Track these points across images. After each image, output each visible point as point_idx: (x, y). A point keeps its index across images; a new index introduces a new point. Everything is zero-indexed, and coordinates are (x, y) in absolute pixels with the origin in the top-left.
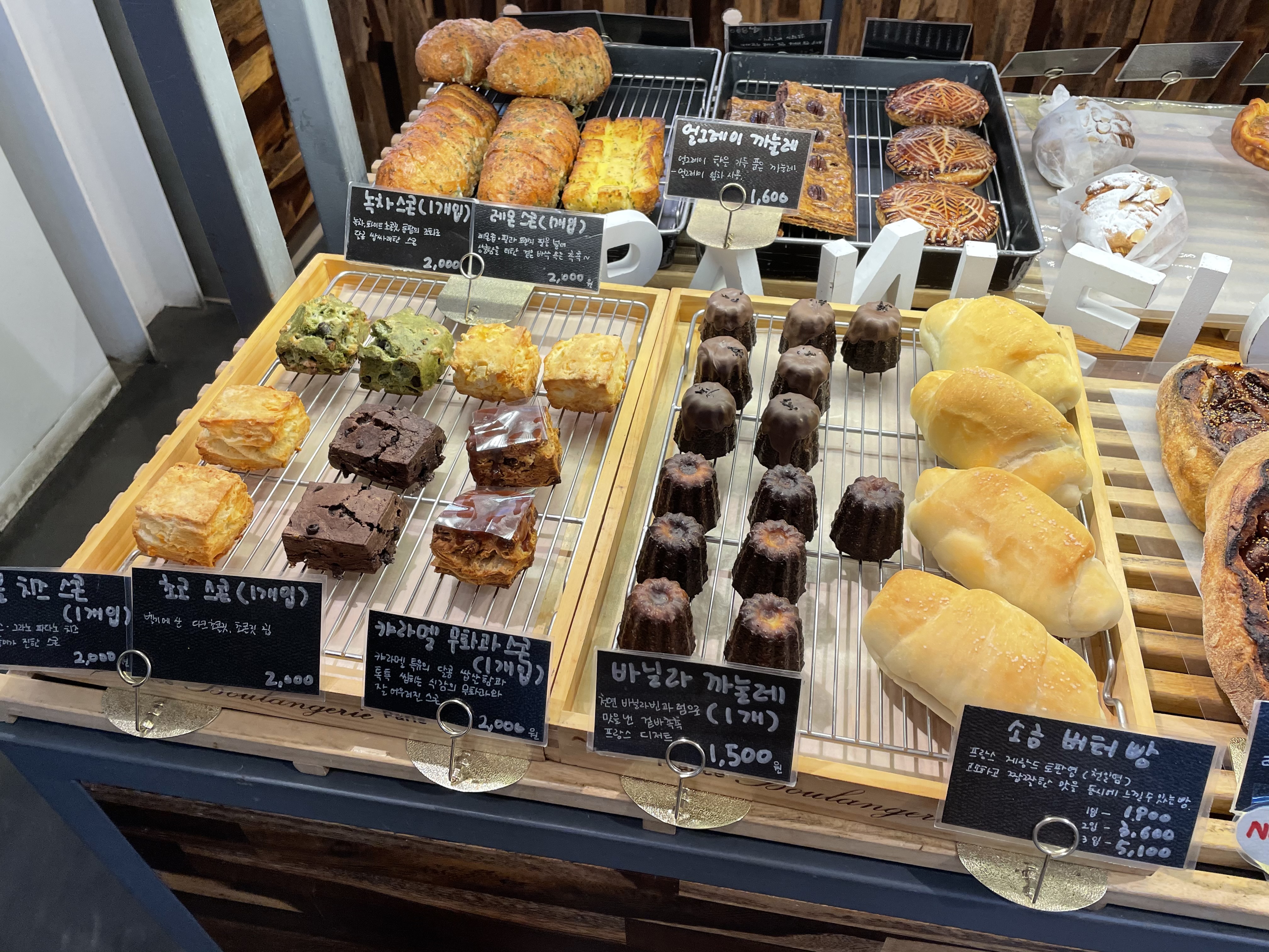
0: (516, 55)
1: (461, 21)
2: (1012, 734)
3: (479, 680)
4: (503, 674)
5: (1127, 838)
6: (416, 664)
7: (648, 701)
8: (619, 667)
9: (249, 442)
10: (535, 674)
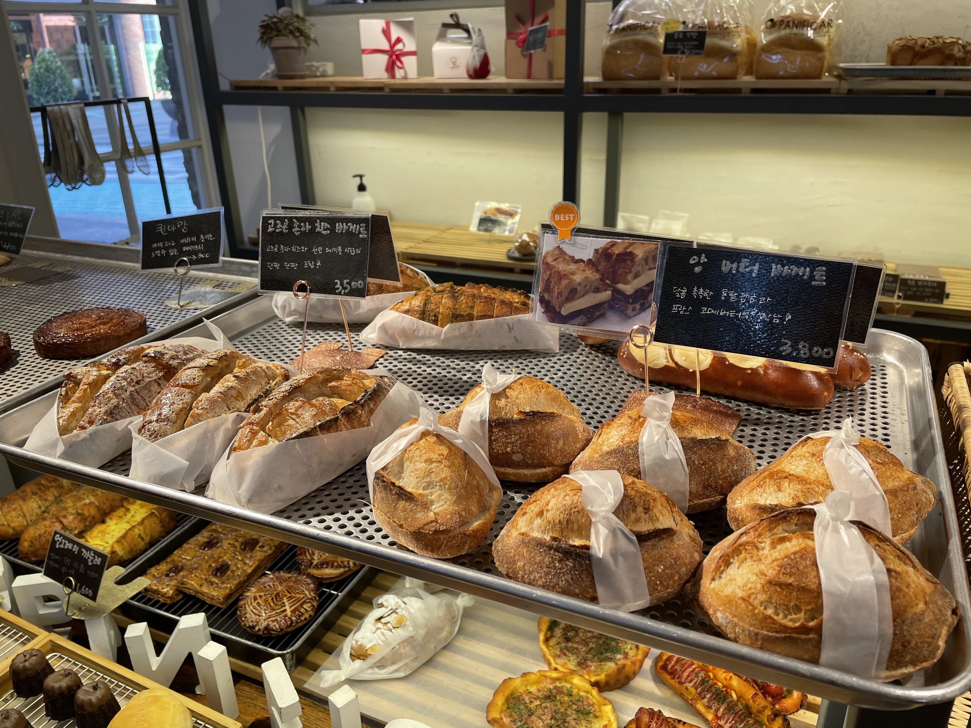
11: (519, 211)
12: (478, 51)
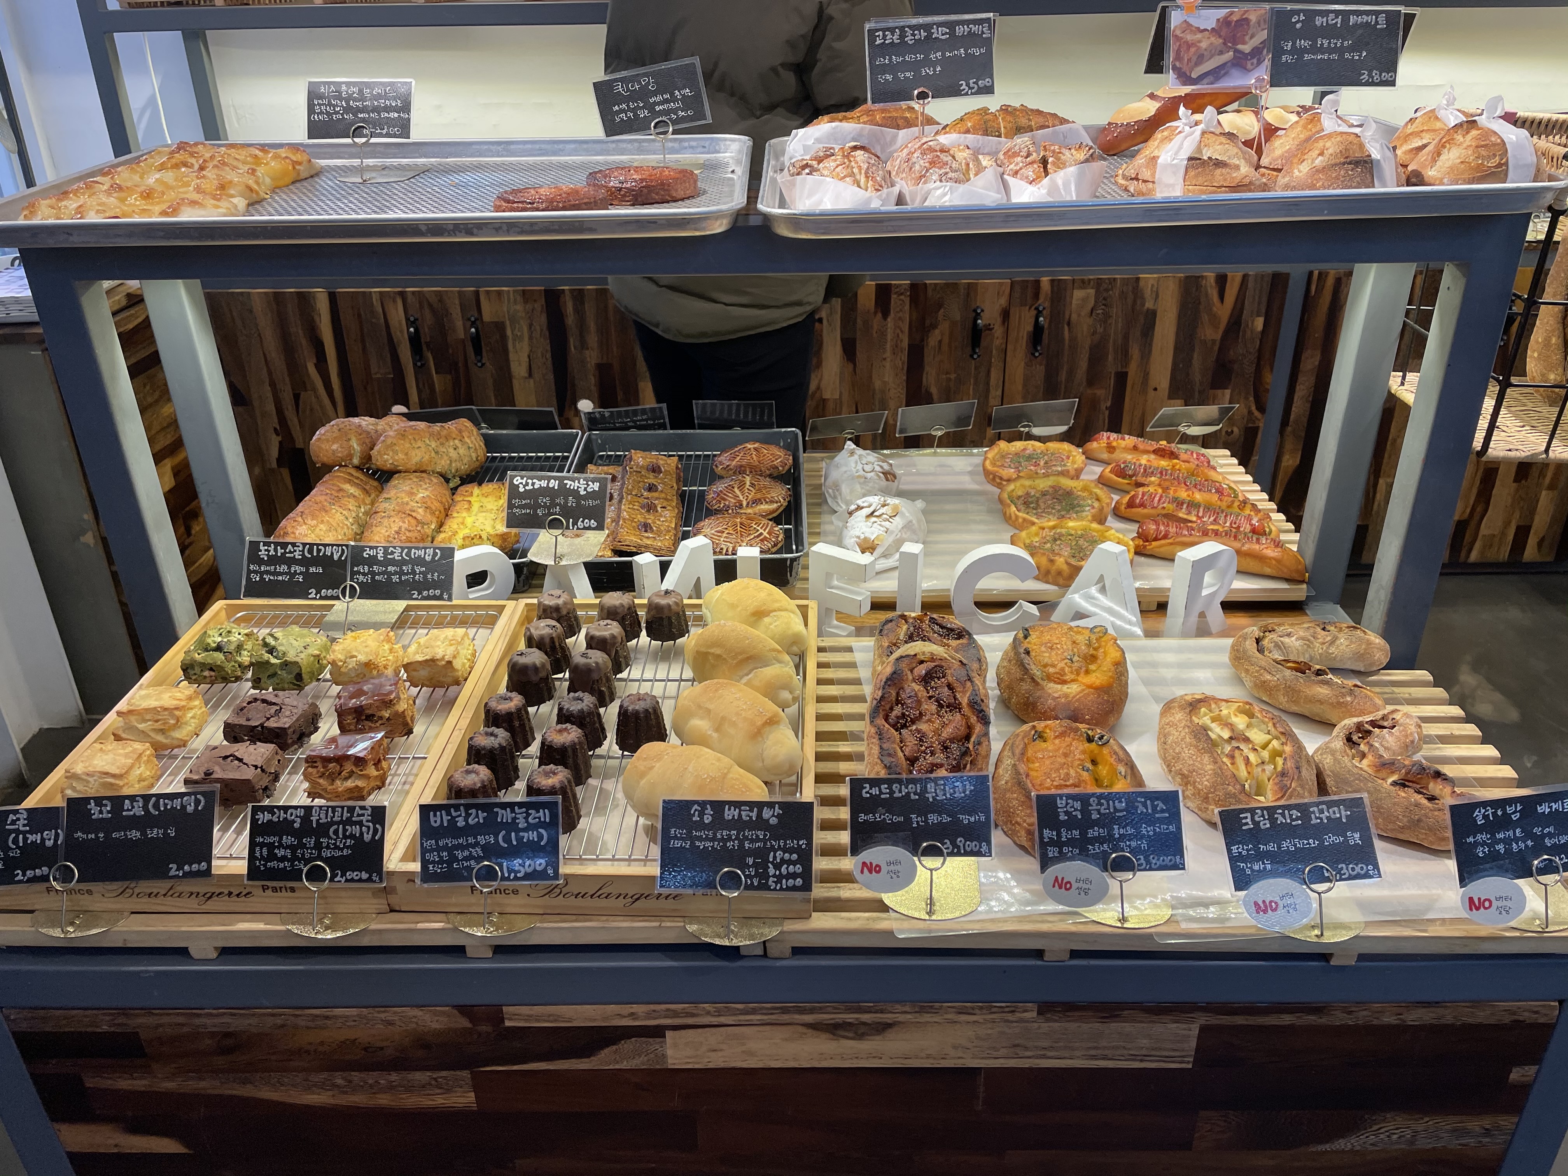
0: (395, 441)
1: (351, 419)
2: (694, 815)
3: (335, 844)
4: (352, 836)
5: (774, 876)
6: (287, 840)
7: (457, 838)
8: (435, 815)
9: (157, 725)
10: (376, 831)
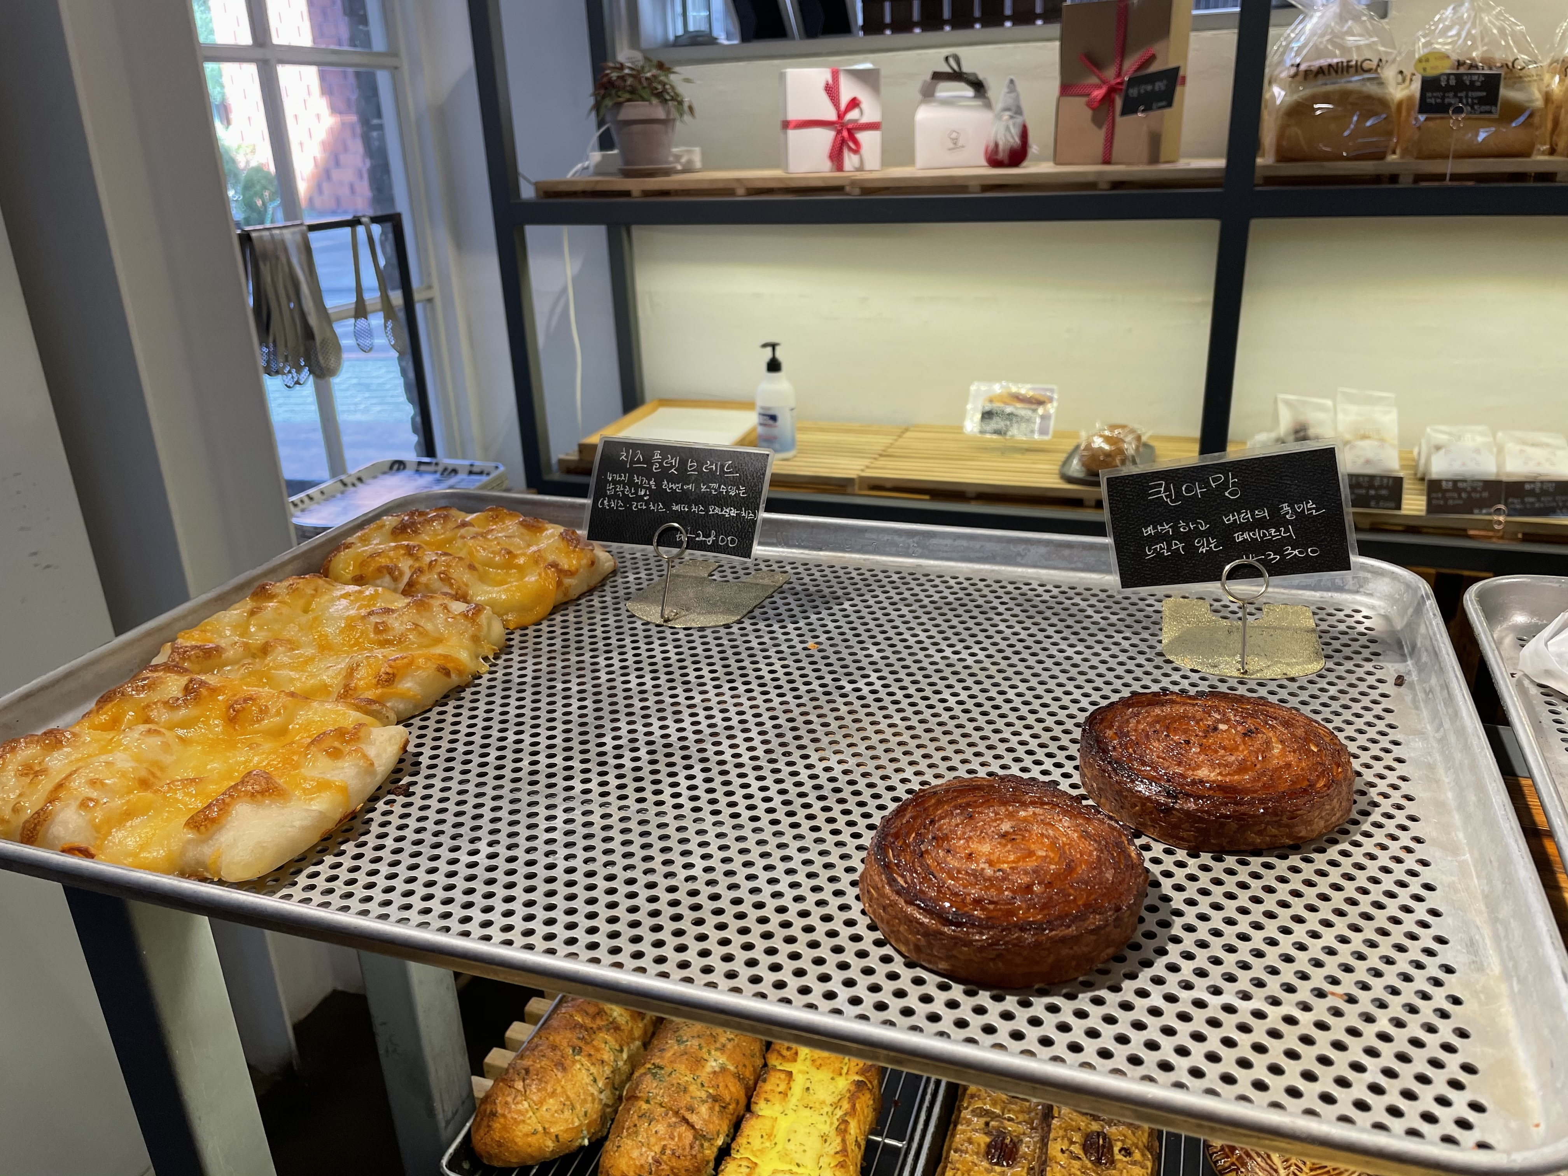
11: (1056, 396)
12: (1011, 117)
